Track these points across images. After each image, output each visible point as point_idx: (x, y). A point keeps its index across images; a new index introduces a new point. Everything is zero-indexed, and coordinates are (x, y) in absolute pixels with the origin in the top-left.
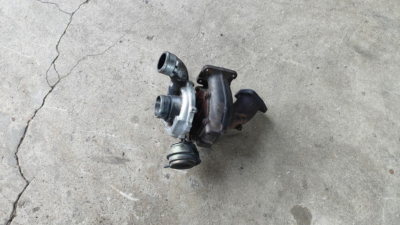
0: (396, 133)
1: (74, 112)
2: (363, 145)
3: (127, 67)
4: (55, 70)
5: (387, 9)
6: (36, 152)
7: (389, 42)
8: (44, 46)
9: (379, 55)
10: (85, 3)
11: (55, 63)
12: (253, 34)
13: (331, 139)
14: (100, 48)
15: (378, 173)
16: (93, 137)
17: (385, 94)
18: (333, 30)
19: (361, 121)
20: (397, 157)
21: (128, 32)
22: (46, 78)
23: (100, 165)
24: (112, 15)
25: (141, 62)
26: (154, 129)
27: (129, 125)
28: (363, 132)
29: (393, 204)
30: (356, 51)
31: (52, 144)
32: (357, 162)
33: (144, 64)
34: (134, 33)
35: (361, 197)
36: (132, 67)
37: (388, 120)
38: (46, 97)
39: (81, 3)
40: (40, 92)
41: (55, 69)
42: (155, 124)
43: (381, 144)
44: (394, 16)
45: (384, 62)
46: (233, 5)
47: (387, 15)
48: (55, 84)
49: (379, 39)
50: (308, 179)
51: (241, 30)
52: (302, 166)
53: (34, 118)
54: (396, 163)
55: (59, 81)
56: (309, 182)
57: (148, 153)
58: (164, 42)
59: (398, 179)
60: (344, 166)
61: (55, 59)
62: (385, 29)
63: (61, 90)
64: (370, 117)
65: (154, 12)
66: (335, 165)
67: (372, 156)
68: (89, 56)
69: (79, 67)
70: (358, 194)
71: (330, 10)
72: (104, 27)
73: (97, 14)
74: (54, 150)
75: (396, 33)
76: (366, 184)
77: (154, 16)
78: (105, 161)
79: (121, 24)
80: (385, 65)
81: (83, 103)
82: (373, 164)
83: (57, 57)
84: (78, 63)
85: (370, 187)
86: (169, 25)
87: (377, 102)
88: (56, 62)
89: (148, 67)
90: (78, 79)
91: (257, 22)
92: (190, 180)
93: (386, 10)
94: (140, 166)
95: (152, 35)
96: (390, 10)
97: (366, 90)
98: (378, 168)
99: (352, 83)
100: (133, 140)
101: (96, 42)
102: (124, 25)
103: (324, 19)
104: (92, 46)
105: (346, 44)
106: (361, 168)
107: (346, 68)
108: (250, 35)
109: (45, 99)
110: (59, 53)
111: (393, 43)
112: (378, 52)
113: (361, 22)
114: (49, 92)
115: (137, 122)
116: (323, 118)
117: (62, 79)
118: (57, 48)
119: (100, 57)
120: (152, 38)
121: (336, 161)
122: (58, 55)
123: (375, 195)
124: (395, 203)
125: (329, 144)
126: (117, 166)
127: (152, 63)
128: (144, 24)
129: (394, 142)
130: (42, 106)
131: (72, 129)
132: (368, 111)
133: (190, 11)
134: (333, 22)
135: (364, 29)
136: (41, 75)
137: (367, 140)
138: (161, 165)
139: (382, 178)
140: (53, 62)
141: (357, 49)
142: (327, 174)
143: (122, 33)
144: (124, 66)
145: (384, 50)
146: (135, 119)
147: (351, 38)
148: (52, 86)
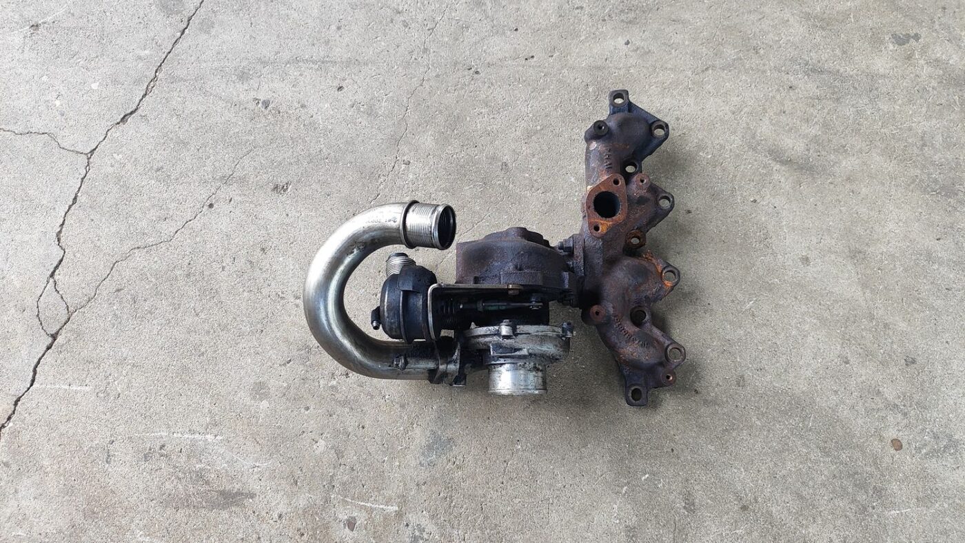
0: (895, 346)
1: (109, 391)
2: (819, 387)
3: (230, 264)
4: (58, 292)
5: (838, 52)
6: (24, 503)
7: (853, 130)
8: (26, 238)
9: (832, 163)
10: (118, 123)
11: (56, 277)
12: (525, 150)
13: (741, 381)
14: (163, 226)
15: (864, 452)
16: (161, 448)
17: (856, 255)
18: (715, 118)
19: (807, 327)
20: (904, 406)
21: (226, 180)
22: (38, 315)
23: (181, 515)
24: (185, 144)
25: (263, 250)
26: (307, 409)
27: (246, 405)
28: (816, 354)
29: (911, 525)
30: (775, 160)
31: (62, 478)
32: (810, 430)
33: (270, 253)
34: (243, 180)
35: (829, 517)
36: (241, 263)
37: (872, 317)
38: (38, 362)
39: (109, 124)
40: (24, 352)
41: (56, 290)
42: (310, 397)
43: (864, 378)
44: (857, 66)
45: (845, 178)
46: (472, 87)
47: (838, 67)
48: (58, 328)
49: (826, 126)
50: (696, 488)
51: (497, 142)
52: (678, 458)
53: (14, 418)
54: (905, 421)
55: (69, 319)
56: (699, 496)
57: (299, 472)
58: (316, 193)
59: (914, 460)
60: (780, 446)
61: (57, 267)
62: (838, 99)
63: (75, 339)
64: (826, 314)
65: (286, 125)
66: (758, 445)
67: (844, 412)
68: (136, 251)
69: (115, 279)
70: (821, 511)
71: (703, 71)
72: (169, 176)
73: (150, 147)
74: (69, 491)
75: (866, 105)
76: (837, 483)
77: (286, 134)
78: (195, 504)
79: (208, 161)
80: (848, 186)
81: (129, 367)
82: (848, 431)
83: (61, 261)
84: (112, 270)
85: (850, 490)
86: (324, 151)
87: (841, 278)
88: (59, 274)
89: (281, 259)
90: (115, 308)
91: (532, 121)
92: (407, 525)
93: (835, 56)
94: (282, 508)
95: (285, 181)
96: (844, 52)
97: (810, 252)
98: (862, 441)
99: (774, 238)
100: (258, 443)
101: (153, 214)
102: (217, 164)
103: (691, 93)
104: (144, 223)
105: (750, 147)
106: (822, 444)
107: (755, 204)
108: (520, 152)
109: (36, 366)
110: (64, 250)
111: (861, 131)
112: (828, 156)
113: (778, 90)
114: (45, 349)
115: (264, 396)
116: (715, 332)
117: (75, 313)
118: (59, 240)
119: (164, 248)
120: (285, 187)
121: (757, 433)
122: (63, 256)
123: (865, 509)
124: (915, 522)
125: (737, 394)
126: (225, 514)
127: (291, 248)
128: (263, 156)
129: (894, 370)
130: (31, 385)
131: (108, 434)
132: (822, 302)
133: (371, 113)
134: (712, 99)
135: (788, 106)
136: (24, 310)
137: (826, 373)
138: (332, 496)
139: (875, 463)
140: (52, 275)
141: (777, 155)
142: (739, 469)
143: (213, 183)
144: (224, 265)
145: (842, 150)
146: (260, 391)
147: (759, 131)
148: (53, 332)
